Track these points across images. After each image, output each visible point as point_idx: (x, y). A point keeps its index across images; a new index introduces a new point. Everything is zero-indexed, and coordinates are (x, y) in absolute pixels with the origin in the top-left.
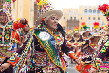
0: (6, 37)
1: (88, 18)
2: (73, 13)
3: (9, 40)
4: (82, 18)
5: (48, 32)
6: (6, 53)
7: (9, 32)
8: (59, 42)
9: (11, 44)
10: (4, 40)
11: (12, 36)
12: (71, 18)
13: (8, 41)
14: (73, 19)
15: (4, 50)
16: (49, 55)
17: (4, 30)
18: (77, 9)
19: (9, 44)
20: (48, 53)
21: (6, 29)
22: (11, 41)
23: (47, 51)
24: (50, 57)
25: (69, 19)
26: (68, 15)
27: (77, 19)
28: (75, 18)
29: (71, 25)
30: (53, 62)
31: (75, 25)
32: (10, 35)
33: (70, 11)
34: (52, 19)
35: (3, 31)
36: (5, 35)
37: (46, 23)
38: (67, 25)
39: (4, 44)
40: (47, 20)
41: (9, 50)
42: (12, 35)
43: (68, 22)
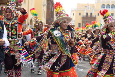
0: (12, 31)
2: (89, 9)
3: (16, 34)
5: (60, 31)
6: (14, 47)
7: (15, 27)
8: (67, 38)
9: (19, 38)
10: (11, 35)
11: (19, 31)
12: (87, 13)
13: (15, 36)
14: (89, 15)
15: (12, 45)
16: (59, 46)
17: (10, 25)
18: (94, 5)
19: (16, 38)
20: (58, 45)
21: (12, 25)
22: (18, 35)
23: (58, 44)
24: (60, 47)
25: (85, 15)
26: (84, 10)
27: (93, 15)
28: (91, 14)
30: (62, 51)
32: (16, 30)
33: (86, 6)
34: (64, 23)
35: (9, 27)
36: (12, 30)
37: (60, 25)
38: (83, 22)
39: (12, 38)
40: (61, 23)
41: (17, 45)
42: (18, 29)
43: (83, 18)
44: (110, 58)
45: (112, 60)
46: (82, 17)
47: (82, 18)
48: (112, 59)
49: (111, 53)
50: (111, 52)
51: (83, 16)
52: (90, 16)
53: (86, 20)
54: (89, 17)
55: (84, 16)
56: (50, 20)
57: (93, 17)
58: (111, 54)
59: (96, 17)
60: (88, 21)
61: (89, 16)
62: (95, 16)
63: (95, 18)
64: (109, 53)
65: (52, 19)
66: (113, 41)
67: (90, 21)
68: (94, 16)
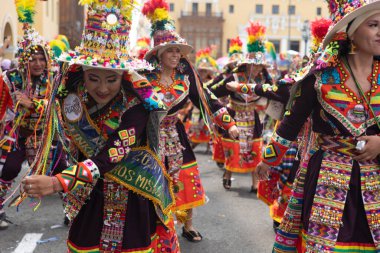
1: (254, 9)
4: (232, 8)
12: (195, 5)
14: (202, 9)
25: (188, 9)
27: (216, 10)
28: (209, 6)
29: (195, 32)
31: (208, 32)
43: (183, 20)
44: (340, 172)
45: (348, 178)
46: (179, 16)
47: (179, 20)
48: (347, 173)
49: (344, 150)
50: (343, 146)
51: (182, 12)
52: (203, 15)
53: (191, 29)
54: (202, 18)
55: (185, 14)
56: (72, 28)
57: (215, 18)
58: (342, 154)
59: (225, 17)
60: (198, 30)
61: (200, 15)
62: (222, 13)
63: (221, 20)
64: (335, 150)
65: (79, 24)
66: (350, 100)
67: (205, 30)
68: (218, 15)
